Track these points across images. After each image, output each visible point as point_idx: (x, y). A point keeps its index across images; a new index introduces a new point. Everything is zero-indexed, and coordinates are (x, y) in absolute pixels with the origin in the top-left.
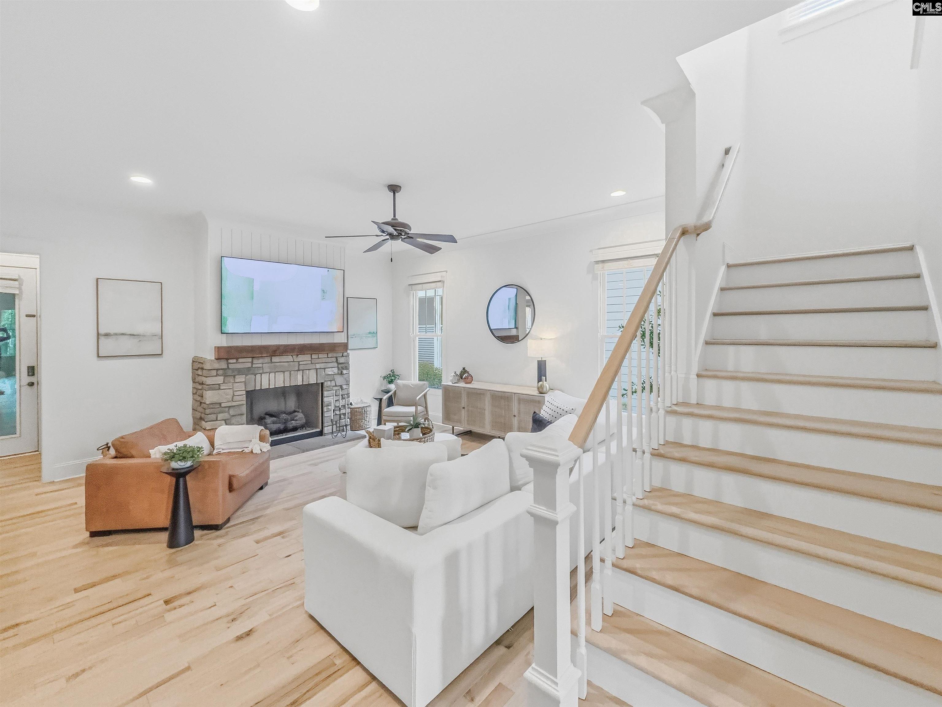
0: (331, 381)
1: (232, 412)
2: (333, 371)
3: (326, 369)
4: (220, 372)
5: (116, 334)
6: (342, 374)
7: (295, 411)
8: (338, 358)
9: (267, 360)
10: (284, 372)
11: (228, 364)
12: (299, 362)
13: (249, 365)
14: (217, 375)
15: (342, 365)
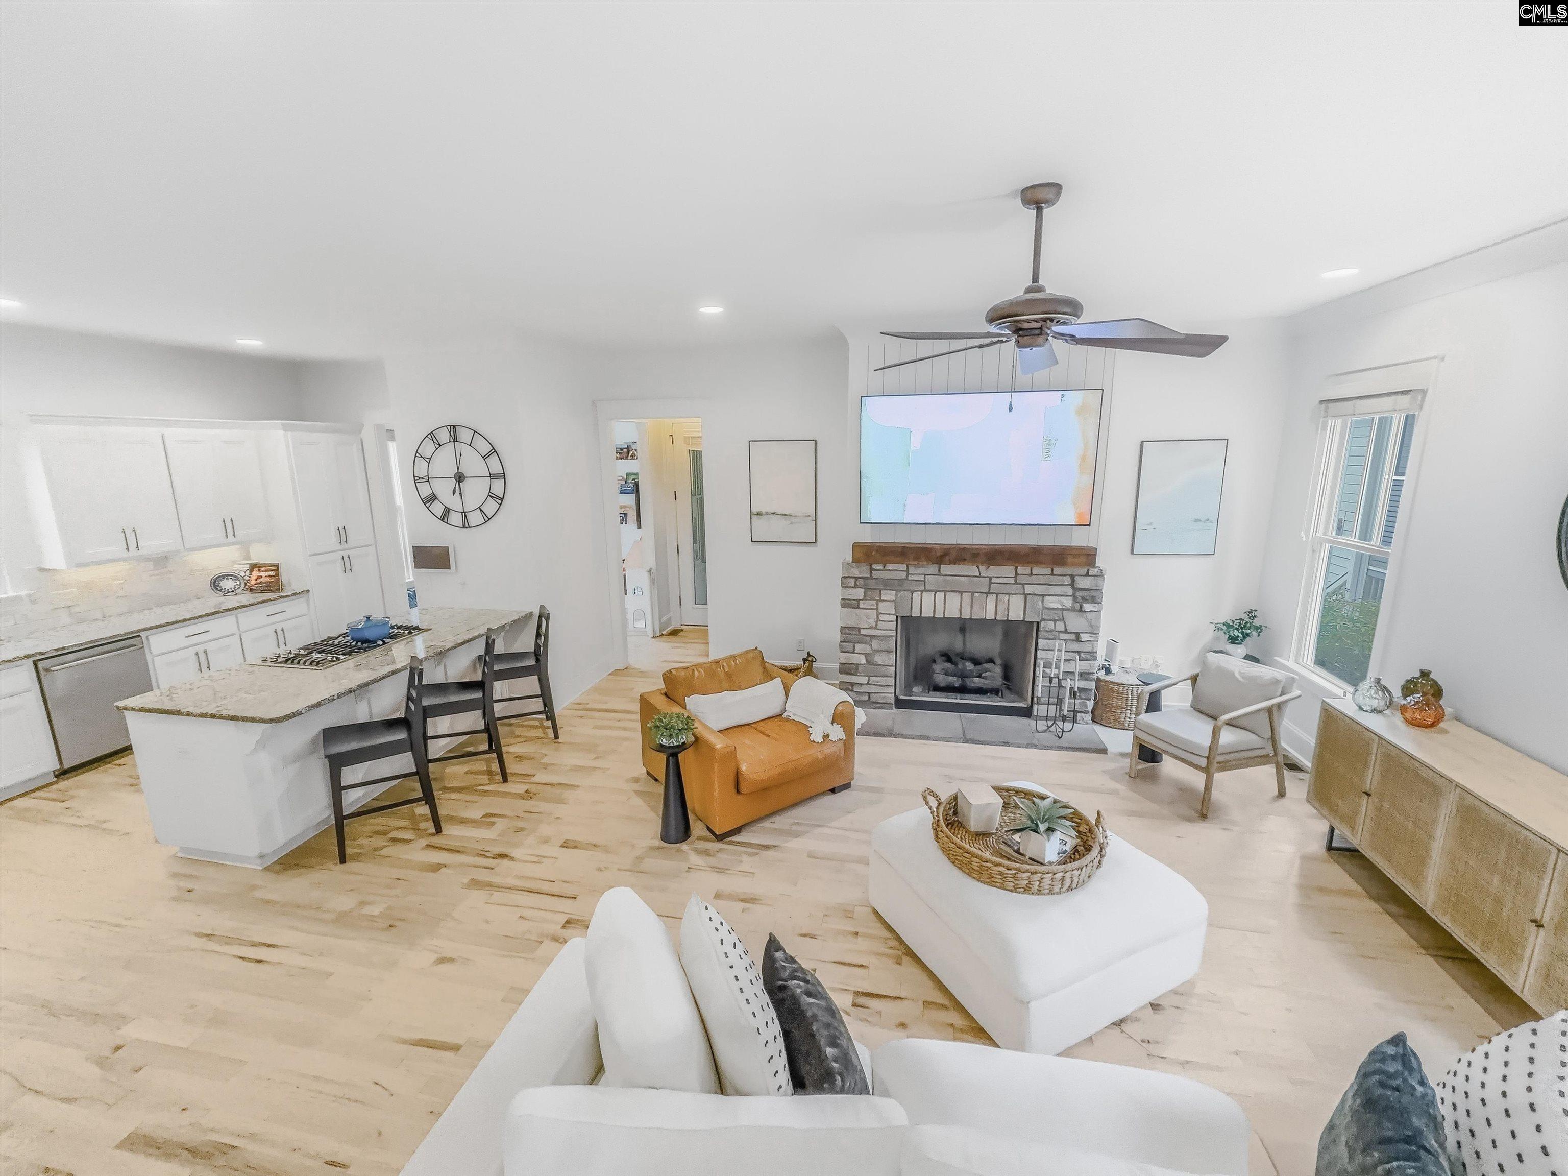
0: (1055, 621)
1: (875, 644)
2: (1061, 603)
4: (860, 582)
5: (767, 514)
8: (1076, 577)
9: (933, 569)
10: (961, 593)
11: (872, 570)
12: (990, 578)
13: (904, 575)
15: (1084, 594)
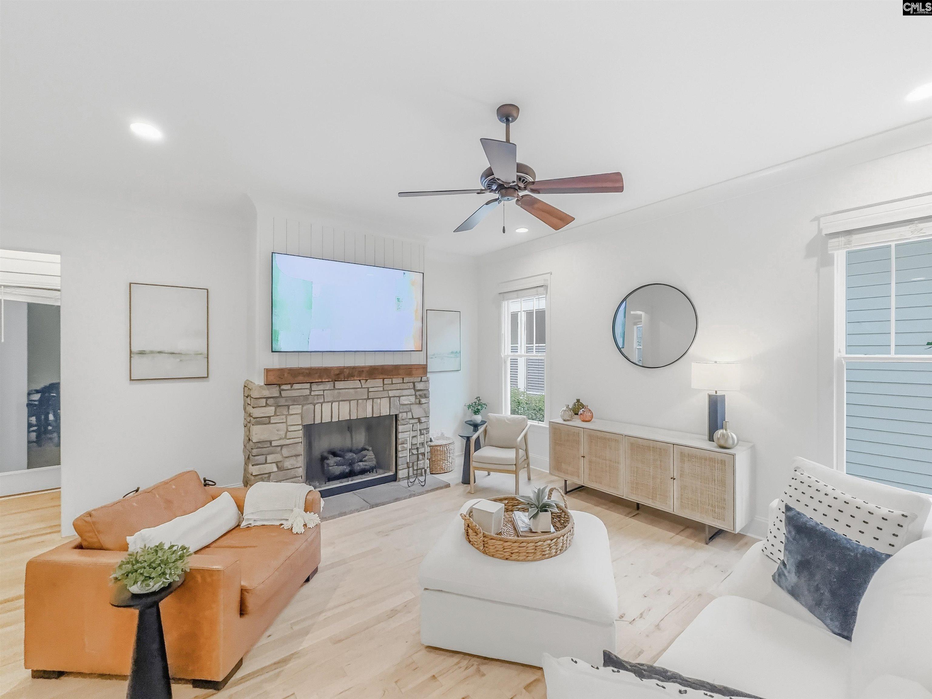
0: (407, 412)
1: (285, 452)
2: (409, 400)
3: (402, 398)
4: (270, 401)
5: (152, 352)
6: (420, 403)
7: (364, 449)
8: (416, 383)
9: (329, 386)
10: (350, 401)
11: (281, 391)
12: (368, 388)
13: (307, 392)
14: (267, 405)
15: (420, 393)
